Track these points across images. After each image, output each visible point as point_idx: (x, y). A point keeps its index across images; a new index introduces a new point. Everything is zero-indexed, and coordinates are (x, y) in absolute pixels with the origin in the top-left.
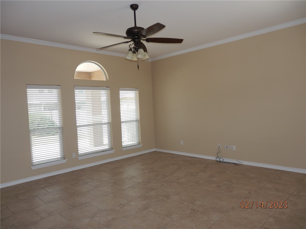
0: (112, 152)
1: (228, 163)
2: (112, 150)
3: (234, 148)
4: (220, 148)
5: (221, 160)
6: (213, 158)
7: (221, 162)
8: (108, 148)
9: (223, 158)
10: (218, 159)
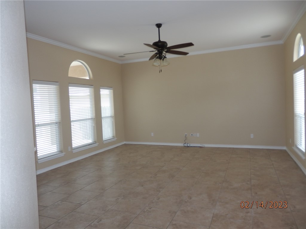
0: (96, 145)
1: (194, 147)
2: (96, 143)
3: (198, 135)
4: (187, 136)
5: (189, 145)
6: (181, 145)
7: (188, 146)
8: (91, 142)
9: (190, 144)
10: (186, 145)
